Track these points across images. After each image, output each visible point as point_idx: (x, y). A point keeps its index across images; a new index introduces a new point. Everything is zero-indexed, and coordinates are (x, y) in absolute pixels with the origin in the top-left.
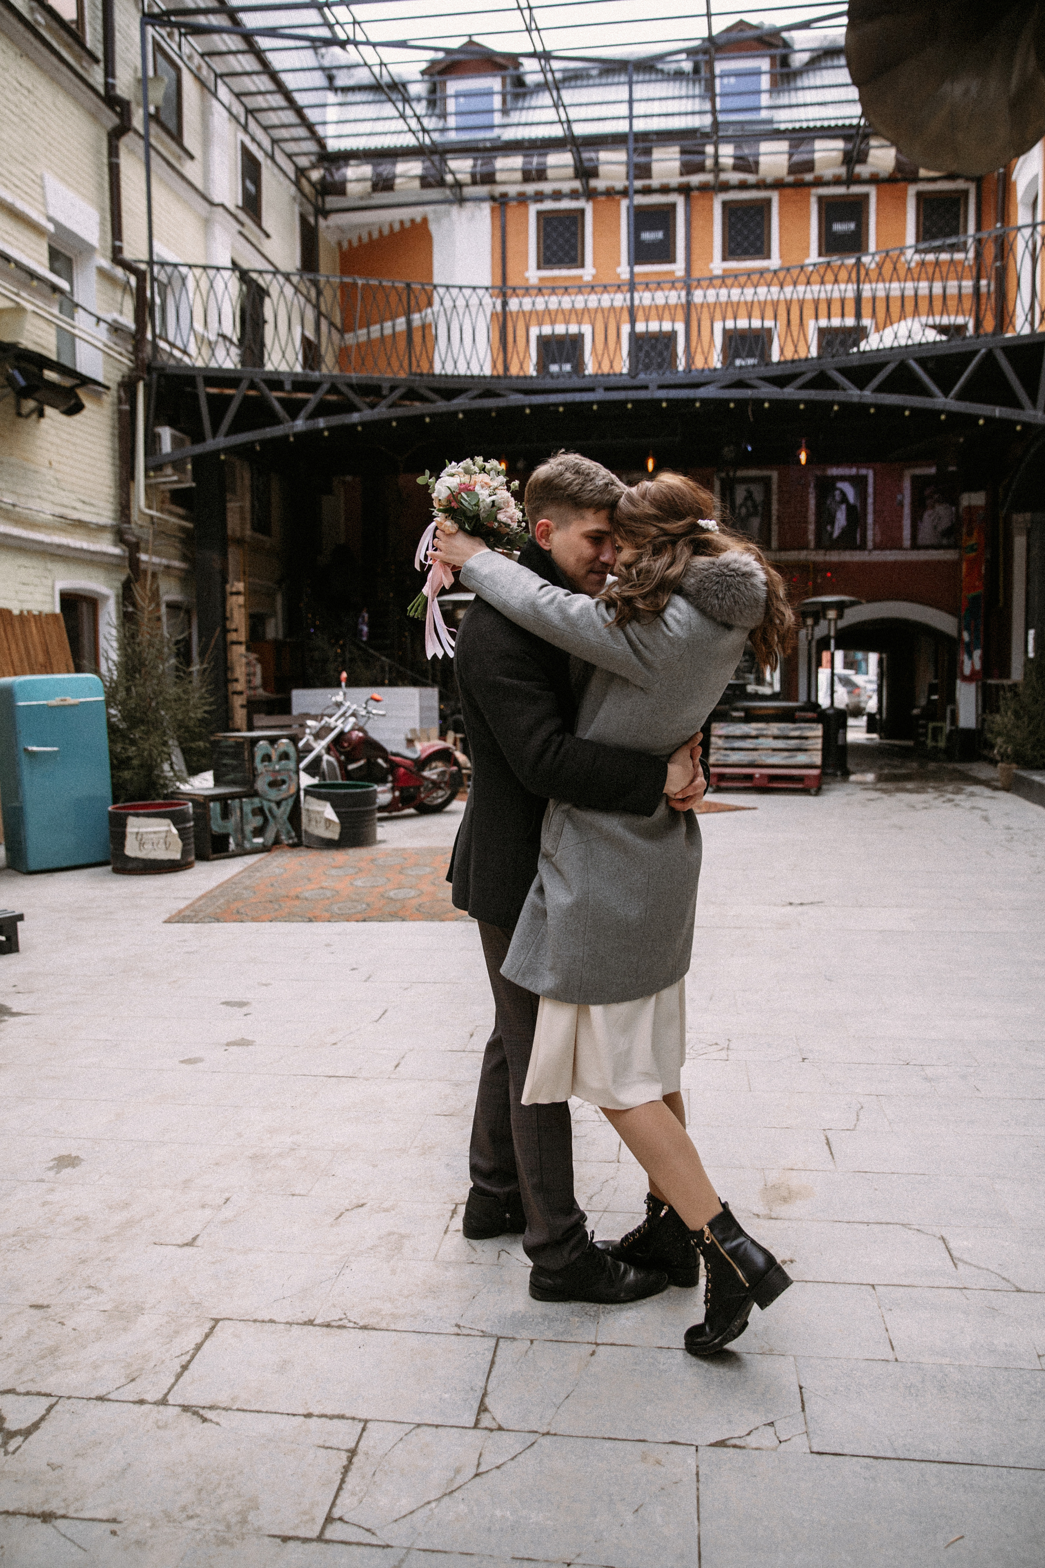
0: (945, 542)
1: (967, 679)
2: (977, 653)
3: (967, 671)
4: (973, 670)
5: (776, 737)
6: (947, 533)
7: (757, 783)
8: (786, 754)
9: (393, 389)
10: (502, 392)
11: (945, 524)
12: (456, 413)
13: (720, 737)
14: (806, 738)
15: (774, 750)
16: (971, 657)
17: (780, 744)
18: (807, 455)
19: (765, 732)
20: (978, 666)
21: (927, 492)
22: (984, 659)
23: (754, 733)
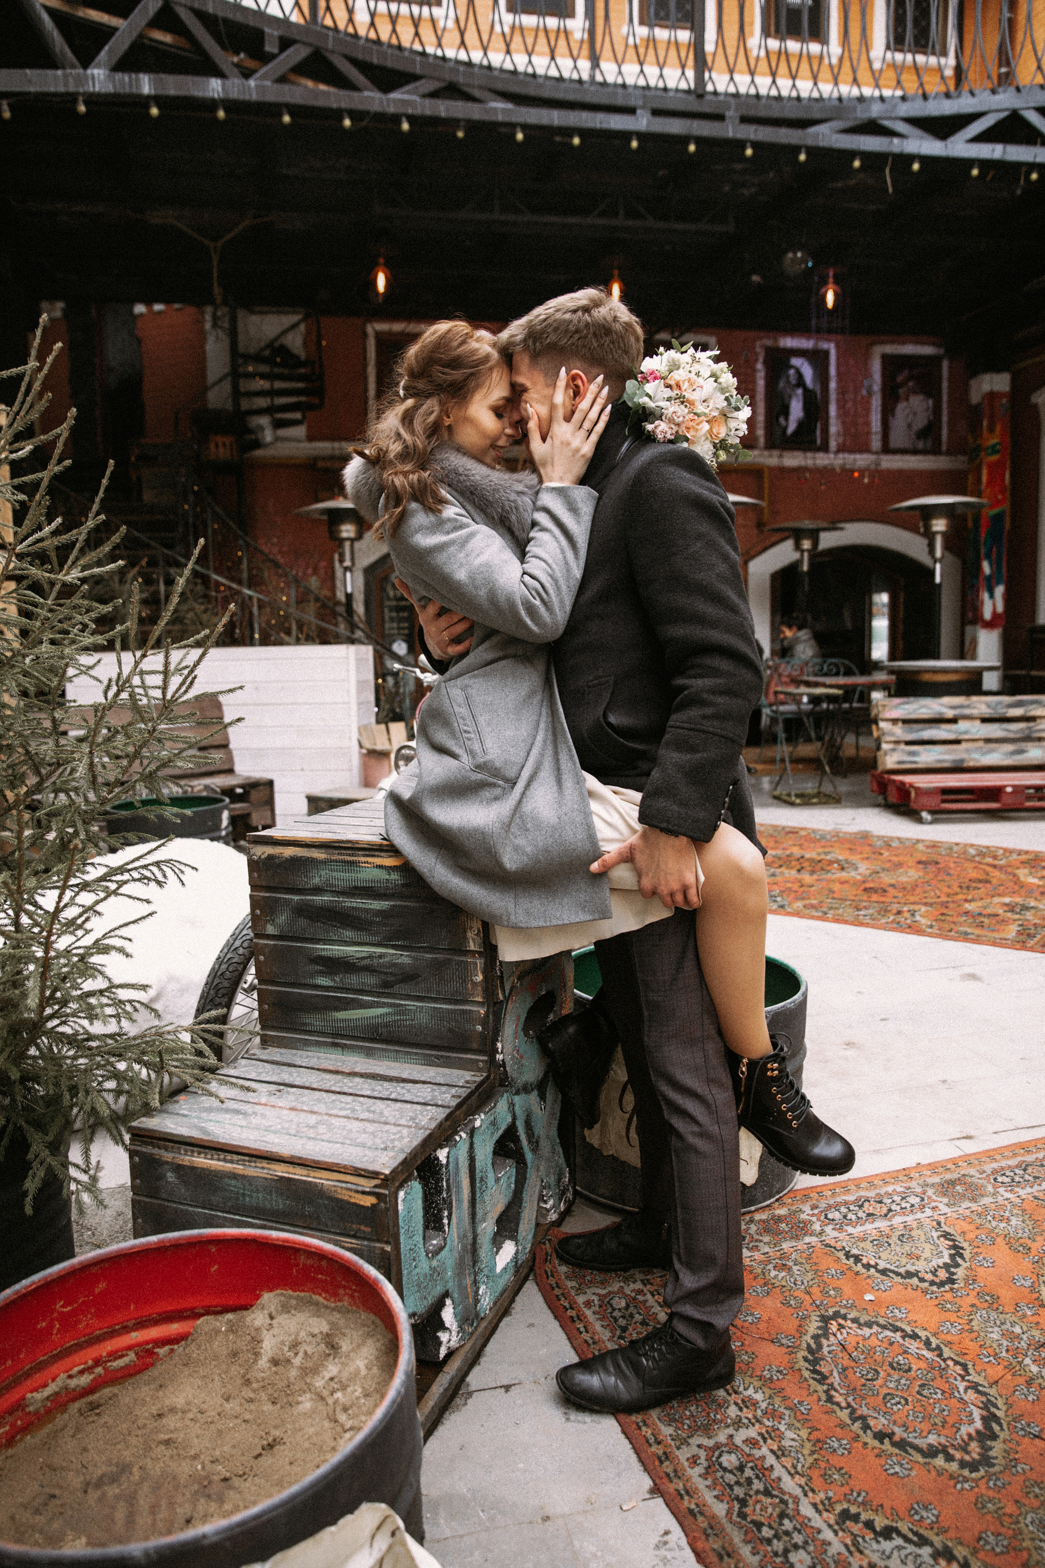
0: (920, 445)
1: (989, 625)
2: (1000, 590)
3: (987, 615)
4: (994, 614)
5: (984, 720)
6: (923, 434)
7: (1008, 801)
8: (1010, 747)
9: (285, 43)
10: (476, 93)
11: (920, 423)
12: (396, 119)
13: (895, 721)
14: (1033, 719)
15: (988, 741)
16: (992, 596)
17: (995, 730)
18: (836, 294)
19: (967, 712)
20: (1000, 609)
21: (900, 379)
22: (1008, 598)
23: (950, 714)
